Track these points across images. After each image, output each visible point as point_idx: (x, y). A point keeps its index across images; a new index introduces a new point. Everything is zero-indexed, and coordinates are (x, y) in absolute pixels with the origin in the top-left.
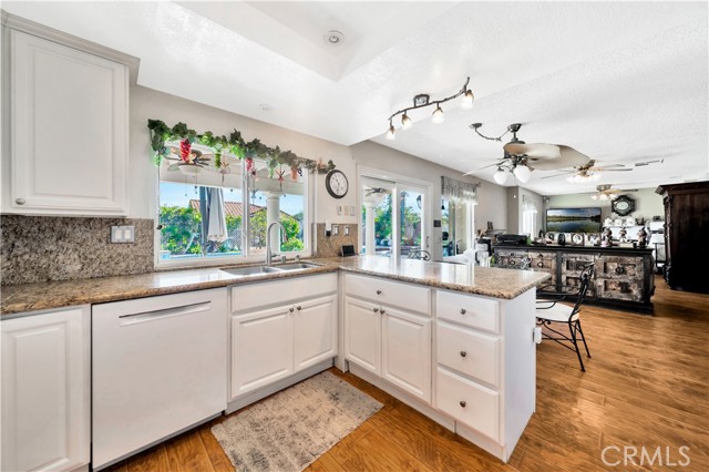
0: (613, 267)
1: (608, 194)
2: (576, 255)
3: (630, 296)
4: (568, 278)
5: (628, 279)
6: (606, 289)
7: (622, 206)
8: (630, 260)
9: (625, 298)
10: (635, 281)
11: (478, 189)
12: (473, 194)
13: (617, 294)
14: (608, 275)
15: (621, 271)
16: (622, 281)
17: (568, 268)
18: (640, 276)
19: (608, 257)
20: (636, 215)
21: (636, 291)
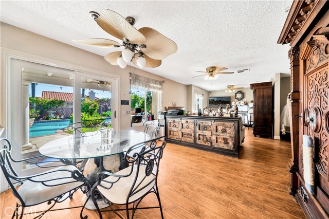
0: (220, 128)
1: (232, 90)
2: (203, 121)
3: (228, 146)
4: (199, 135)
5: (226, 136)
6: (217, 142)
7: (239, 96)
8: (228, 124)
9: (226, 147)
10: (231, 137)
11: (164, 84)
12: (160, 87)
13: (222, 145)
14: (218, 134)
15: (224, 131)
16: (224, 137)
17: (199, 129)
18: (233, 134)
19: (218, 122)
20: (245, 100)
21: (231, 143)
